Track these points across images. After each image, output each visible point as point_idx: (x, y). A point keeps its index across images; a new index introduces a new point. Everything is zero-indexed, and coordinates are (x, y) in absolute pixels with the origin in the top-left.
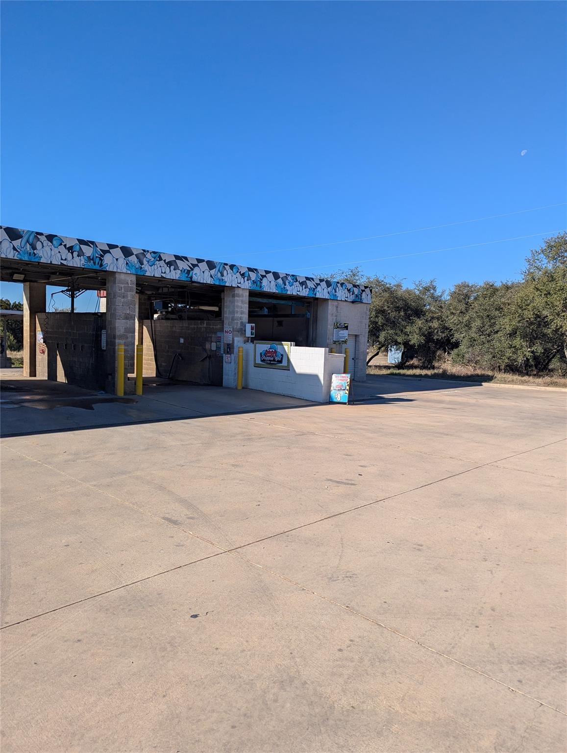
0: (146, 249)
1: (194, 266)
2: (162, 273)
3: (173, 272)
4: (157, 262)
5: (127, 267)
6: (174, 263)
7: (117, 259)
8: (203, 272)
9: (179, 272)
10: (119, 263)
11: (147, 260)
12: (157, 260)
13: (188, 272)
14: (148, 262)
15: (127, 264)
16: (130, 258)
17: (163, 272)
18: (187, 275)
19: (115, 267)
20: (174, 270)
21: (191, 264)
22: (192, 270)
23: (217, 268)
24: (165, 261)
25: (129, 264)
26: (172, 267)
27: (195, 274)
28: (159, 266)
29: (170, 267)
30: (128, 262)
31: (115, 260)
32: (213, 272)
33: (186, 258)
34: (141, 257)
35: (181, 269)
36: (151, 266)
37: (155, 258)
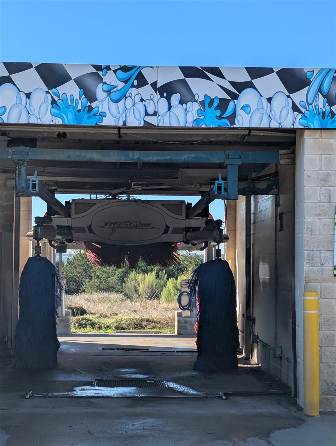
0: (103, 64)
1: (240, 87)
2: (147, 114)
3: (178, 110)
4: (134, 91)
5: (55, 111)
6: (179, 87)
7: (28, 95)
8: (269, 100)
9: (196, 106)
10: (33, 104)
11: (106, 87)
12: (133, 86)
13: (223, 104)
14: (109, 92)
15: (54, 102)
16: (61, 89)
17: (151, 111)
18: (218, 113)
19: (24, 114)
20: (181, 102)
21: (231, 83)
22: (234, 97)
23: (314, 86)
24: (154, 85)
25: (60, 102)
26: (175, 98)
27: (245, 107)
28: (137, 99)
29: (168, 99)
30: (56, 99)
31: (24, 97)
32: (299, 97)
33: (217, 72)
34: (90, 82)
35: (201, 99)
36: (116, 101)
37: (126, 82)
